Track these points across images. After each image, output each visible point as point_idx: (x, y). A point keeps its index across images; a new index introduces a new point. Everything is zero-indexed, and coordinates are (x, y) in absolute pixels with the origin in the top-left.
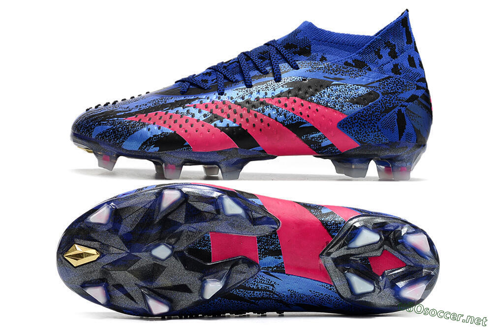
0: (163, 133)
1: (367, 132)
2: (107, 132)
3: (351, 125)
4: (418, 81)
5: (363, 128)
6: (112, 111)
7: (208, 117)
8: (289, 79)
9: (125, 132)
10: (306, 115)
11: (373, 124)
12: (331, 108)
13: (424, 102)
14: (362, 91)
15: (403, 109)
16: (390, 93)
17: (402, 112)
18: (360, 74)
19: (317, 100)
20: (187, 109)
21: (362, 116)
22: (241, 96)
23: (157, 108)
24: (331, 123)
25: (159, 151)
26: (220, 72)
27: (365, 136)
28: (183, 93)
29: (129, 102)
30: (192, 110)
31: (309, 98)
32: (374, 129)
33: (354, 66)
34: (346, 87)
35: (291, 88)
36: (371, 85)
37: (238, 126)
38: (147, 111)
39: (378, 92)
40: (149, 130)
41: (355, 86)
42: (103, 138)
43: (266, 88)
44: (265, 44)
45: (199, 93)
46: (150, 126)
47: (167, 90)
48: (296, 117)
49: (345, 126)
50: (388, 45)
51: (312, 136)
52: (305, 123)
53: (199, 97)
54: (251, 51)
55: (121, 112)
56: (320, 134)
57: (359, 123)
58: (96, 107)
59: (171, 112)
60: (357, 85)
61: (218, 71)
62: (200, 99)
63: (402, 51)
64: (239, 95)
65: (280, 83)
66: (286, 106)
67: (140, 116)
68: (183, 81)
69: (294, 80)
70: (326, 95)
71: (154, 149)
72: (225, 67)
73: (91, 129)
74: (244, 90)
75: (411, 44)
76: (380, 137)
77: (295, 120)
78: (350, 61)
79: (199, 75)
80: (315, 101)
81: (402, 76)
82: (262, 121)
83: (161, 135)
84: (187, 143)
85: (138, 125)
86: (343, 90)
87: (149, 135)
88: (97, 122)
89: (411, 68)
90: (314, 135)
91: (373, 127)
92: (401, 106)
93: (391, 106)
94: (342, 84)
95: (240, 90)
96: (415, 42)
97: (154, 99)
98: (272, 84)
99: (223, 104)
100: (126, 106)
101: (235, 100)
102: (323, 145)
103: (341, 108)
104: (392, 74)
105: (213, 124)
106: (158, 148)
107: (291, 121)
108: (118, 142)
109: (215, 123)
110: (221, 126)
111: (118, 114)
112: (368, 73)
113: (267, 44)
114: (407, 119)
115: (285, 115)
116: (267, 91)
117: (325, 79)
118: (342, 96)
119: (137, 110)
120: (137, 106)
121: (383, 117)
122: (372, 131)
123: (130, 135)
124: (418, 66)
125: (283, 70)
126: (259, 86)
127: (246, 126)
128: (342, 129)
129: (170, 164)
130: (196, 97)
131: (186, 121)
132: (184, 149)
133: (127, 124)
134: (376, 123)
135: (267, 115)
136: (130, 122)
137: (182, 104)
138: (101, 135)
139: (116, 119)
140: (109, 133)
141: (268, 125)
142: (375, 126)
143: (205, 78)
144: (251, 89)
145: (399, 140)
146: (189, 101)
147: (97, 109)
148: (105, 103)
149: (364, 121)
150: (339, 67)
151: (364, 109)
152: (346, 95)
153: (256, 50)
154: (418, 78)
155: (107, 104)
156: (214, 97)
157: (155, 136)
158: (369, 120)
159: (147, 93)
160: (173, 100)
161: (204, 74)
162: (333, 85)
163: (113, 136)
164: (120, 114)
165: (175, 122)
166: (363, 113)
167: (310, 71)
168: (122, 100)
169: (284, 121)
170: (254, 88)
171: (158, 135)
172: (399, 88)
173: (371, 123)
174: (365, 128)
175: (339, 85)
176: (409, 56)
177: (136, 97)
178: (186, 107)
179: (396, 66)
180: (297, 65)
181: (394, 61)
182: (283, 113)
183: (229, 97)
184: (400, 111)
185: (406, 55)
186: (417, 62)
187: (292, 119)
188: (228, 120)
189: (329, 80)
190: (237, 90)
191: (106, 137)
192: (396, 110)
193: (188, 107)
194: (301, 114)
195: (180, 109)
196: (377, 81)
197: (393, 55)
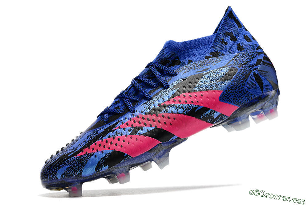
0: (106, 154)
1: (240, 96)
2: (67, 171)
3: (228, 96)
4: (257, 49)
5: (236, 95)
6: (64, 155)
7: (132, 131)
8: (174, 83)
9: (80, 165)
10: (196, 102)
11: (242, 89)
12: (210, 90)
13: (266, 61)
14: (225, 70)
15: (256, 71)
16: (243, 64)
17: (257, 73)
18: (218, 60)
19: (198, 89)
20: (115, 131)
21: (232, 87)
22: (148, 108)
23: (94, 140)
24: (214, 100)
25: (109, 168)
26: (125, 98)
27: (240, 99)
28: (107, 122)
29: (72, 144)
30: (119, 131)
31: (193, 90)
32: (244, 92)
33: (212, 57)
34: (213, 73)
35: (178, 89)
36: (229, 64)
37: (154, 128)
38: (88, 145)
39: (235, 67)
40: (96, 156)
41: (219, 69)
42: (66, 176)
43: (162, 95)
44: (146, 67)
45: (118, 118)
46: (95, 154)
47: (93, 125)
48: (190, 105)
49: (224, 98)
50: (227, 34)
51: (206, 114)
52: (197, 107)
53: (120, 120)
54: (139, 75)
55: (70, 153)
56: (210, 110)
57: (233, 92)
58: (51, 157)
59: (105, 138)
60: (220, 68)
61: (124, 98)
62: (120, 121)
63: (238, 34)
64: (146, 108)
65: (170, 89)
66: (180, 101)
67: (85, 150)
68: (102, 114)
69: (177, 83)
70: (203, 83)
71: (105, 168)
72: (126, 93)
73: (55, 173)
74: (148, 103)
75: (241, 27)
76: (250, 96)
77: (191, 108)
78: (208, 55)
79: (111, 105)
80: (198, 90)
81: (246, 50)
82: (169, 118)
83: (106, 156)
84: (126, 154)
85: (87, 157)
86: (213, 75)
87: (97, 160)
88: (57, 167)
89: (249, 43)
90: (207, 113)
91: (243, 91)
92: (254, 69)
93: (248, 72)
94: (210, 72)
95: (145, 104)
96: (243, 25)
97: (88, 135)
98: (164, 91)
99: (138, 118)
100: (72, 148)
101: (145, 112)
102: (215, 117)
103: (217, 87)
104: (239, 52)
105: (137, 134)
106: (108, 166)
107: (188, 110)
108: (78, 174)
109: (138, 132)
110: (143, 133)
111: (69, 156)
112: (223, 57)
113: (147, 67)
114: (261, 77)
115: (182, 107)
116: (163, 97)
117: (197, 73)
118: (213, 80)
119: (81, 147)
120: (79, 144)
121: (245, 82)
122: (243, 94)
123: (84, 166)
124: (252, 40)
125: (167, 80)
126: (156, 97)
127: (160, 126)
128: (223, 101)
129: (120, 173)
130: (117, 121)
131: (119, 140)
132: (126, 159)
133: (79, 159)
134: (243, 88)
135: (171, 112)
136: (80, 157)
137: (110, 129)
138: (64, 174)
139: (69, 159)
140: (69, 171)
141: (174, 119)
142: (243, 90)
143: (117, 106)
144: (152, 100)
145: (263, 92)
146: (114, 126)
147: (53, 158)
148: (56, 152)
149: (235, 89)
150: (203, 62)
151: (232, 82)
152: (216, 77)
153: (142, 73)
154: (256, 48)
155: (57, 153)
156: (129, 116)
157: (102, 159)
158: (238, 88)
159: (81, 133)
160: (102, 130)
161: (114, 104)
162: (204, 75)
163: (72, 172)
164: (70, 155)
165: (111, 143)
166: (232, 84)
167: (185, 73)
168: (67, 145)
169: (183, 112)
170: (154, 99)
171: (104, 158)
172: (247, 58)
173: (240, 89)
174: (238, 93)
175: (208, 73)
176: (244, 35)
177: (75, 138)
178: (114, 131)
179: (239, 45)
180: (175, 73)
181: (236, 43)
182: (180, 107)
183: (140, 112)
184: (254, 73)
185: (241, 35)
186: (250, 38)
187: (188, 108)
188: (146, 127)
189: (200, 73)
190: (143, 105)
191: (68, 174)
192: (252, 73)
193: (115, 130)
194: (192, 102)
195: (111, 134)
196: (231, 60)
197: (234, 39)
